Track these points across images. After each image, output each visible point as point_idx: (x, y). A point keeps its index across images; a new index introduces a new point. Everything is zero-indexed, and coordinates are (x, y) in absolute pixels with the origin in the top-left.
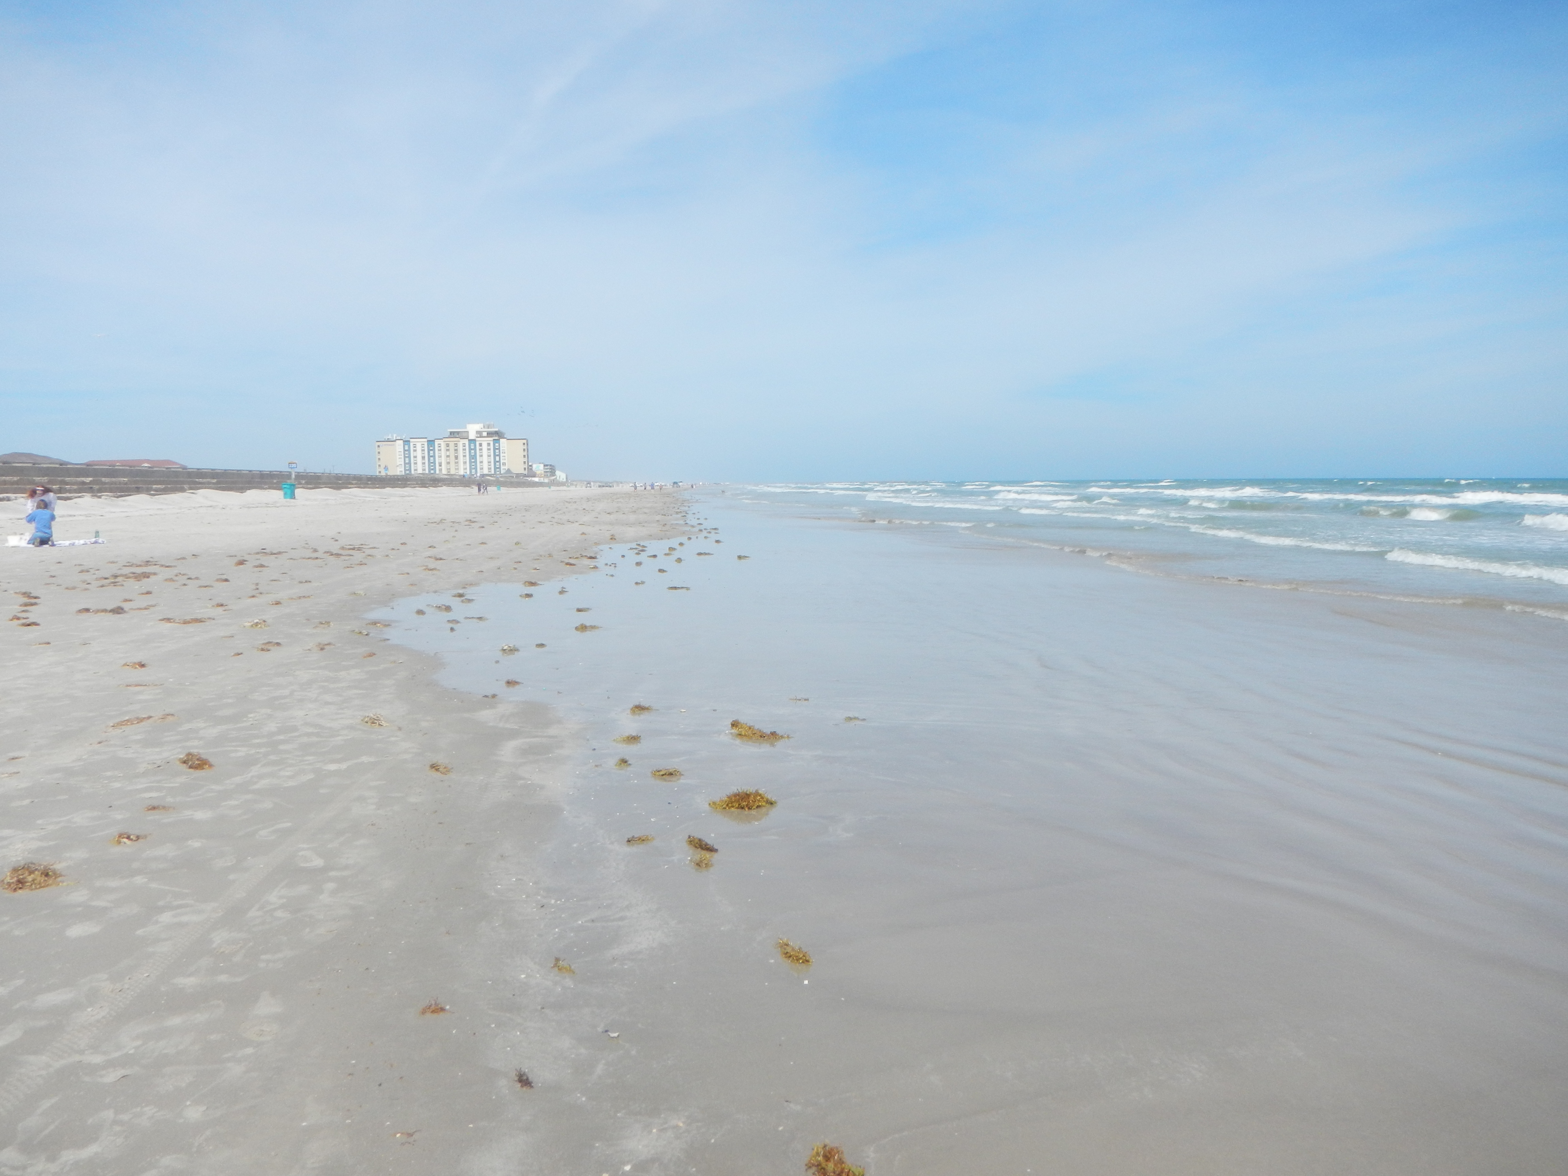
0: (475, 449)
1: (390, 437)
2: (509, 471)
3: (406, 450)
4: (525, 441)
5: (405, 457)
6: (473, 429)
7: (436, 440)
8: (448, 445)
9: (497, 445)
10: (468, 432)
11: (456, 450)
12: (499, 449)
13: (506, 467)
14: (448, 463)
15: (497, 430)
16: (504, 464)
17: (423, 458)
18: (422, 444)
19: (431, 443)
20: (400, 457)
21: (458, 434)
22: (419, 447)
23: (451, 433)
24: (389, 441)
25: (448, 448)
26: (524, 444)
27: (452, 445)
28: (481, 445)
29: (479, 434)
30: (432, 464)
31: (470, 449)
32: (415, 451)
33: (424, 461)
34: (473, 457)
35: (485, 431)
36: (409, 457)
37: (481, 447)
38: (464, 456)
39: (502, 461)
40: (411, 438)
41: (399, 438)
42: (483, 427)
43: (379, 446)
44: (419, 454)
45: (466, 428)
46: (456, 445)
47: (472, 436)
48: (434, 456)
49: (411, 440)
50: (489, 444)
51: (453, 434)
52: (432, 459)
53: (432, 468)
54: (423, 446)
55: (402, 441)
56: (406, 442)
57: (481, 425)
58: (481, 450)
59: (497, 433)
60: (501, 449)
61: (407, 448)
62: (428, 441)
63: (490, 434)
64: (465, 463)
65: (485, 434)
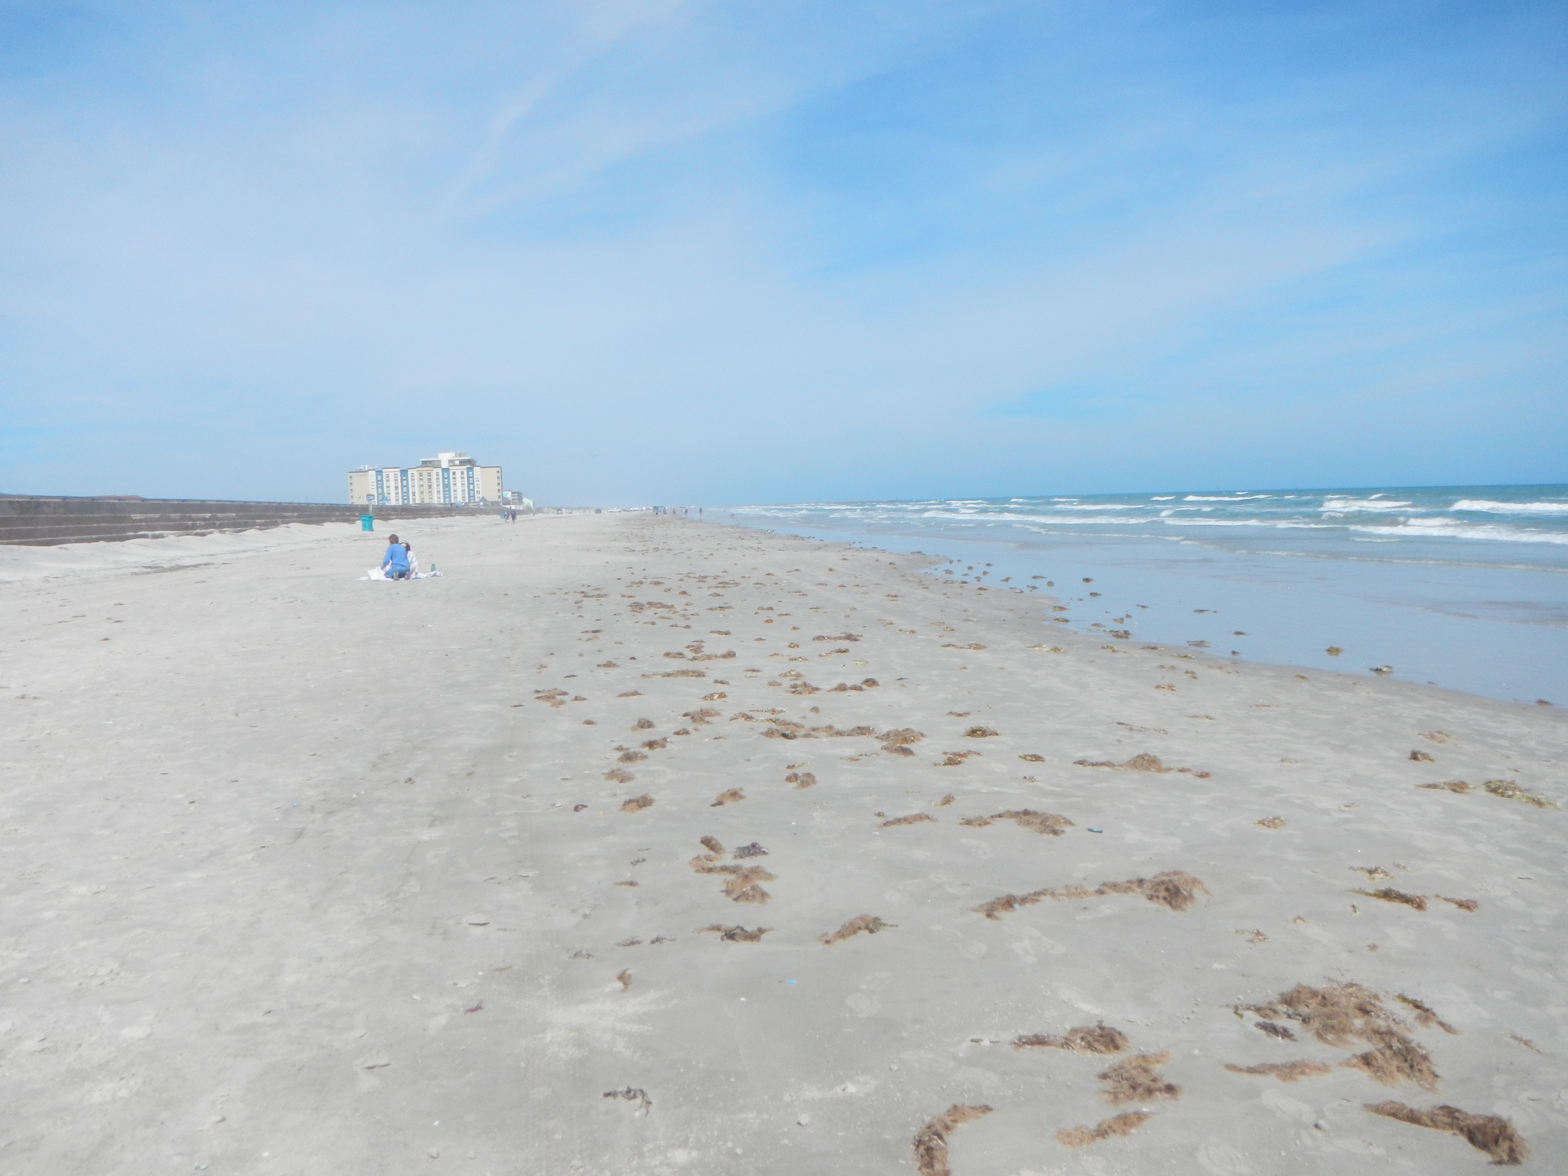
0: (448, 478)
1: (362, 468)
2: (483, 499)
3: (378, 481)
4: (499, 469)
5: (378, 487)
6: (444, 458)
7: (409, 470)
8: (421, 475)
9: (471, 473)
10: (440, 461)
11: (430, 479)
12: (473, 477)
13: (481, 496)
14: (422, 492)
15: (469, 458)
16: (478, 492)
17: (397, 488)
18: (395, 474)
19: (404, 472)
20: (373, 487)
21: (430, 463)
22: (392, 477)
23: (423, 462)
24: (360, 471)
25: (421, 478)
26: (498, 472)
27: (425, 474)
28: (454, 473)
29: (451, 462)
30: (406, 494)
31: (444, 478)
32: (388, 481)
33: (397, 491)
34: (446, 486)
35: (457, 460)
36: (382, 487)
37: (454, 476)
38: (438, 485)
39: (476, 490)
40: (384, 468)
41: (371, 469)
42: (454, 456)
43: (351, 477)
44: (392, 484)
45: (437, 457)
46: (429, 474)
47: (445, 465)
48: (407, 486)
49: (384, 470)
50: (462, 473)
51: (425, 464)
52: (405, 488)
53: (405, 497)
54: (396, 476)
55: (374, 471)
56: (379, 473)
57: (453, 454)
58: (454, 478)
59: (469, 461)
60: (475, 477)
61: (379, 478)
62: (401, 471)
63: (462, 463)
64: (438, 492)
65: (457, 463)
